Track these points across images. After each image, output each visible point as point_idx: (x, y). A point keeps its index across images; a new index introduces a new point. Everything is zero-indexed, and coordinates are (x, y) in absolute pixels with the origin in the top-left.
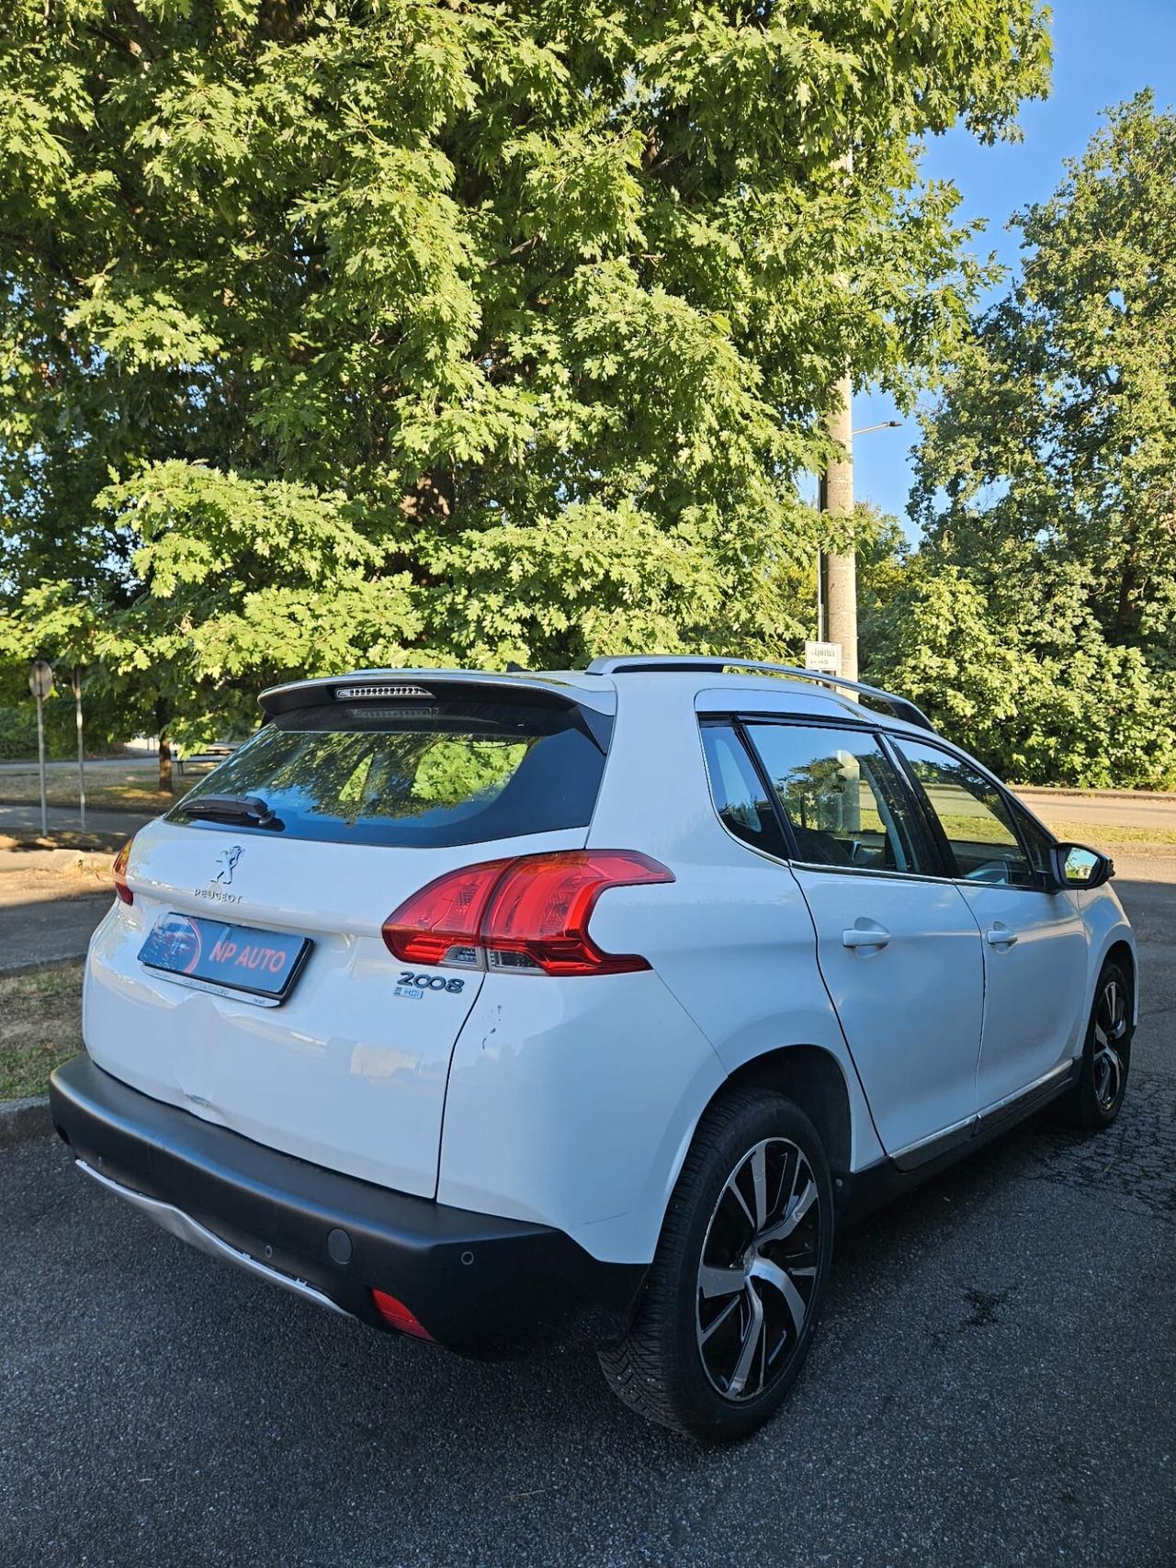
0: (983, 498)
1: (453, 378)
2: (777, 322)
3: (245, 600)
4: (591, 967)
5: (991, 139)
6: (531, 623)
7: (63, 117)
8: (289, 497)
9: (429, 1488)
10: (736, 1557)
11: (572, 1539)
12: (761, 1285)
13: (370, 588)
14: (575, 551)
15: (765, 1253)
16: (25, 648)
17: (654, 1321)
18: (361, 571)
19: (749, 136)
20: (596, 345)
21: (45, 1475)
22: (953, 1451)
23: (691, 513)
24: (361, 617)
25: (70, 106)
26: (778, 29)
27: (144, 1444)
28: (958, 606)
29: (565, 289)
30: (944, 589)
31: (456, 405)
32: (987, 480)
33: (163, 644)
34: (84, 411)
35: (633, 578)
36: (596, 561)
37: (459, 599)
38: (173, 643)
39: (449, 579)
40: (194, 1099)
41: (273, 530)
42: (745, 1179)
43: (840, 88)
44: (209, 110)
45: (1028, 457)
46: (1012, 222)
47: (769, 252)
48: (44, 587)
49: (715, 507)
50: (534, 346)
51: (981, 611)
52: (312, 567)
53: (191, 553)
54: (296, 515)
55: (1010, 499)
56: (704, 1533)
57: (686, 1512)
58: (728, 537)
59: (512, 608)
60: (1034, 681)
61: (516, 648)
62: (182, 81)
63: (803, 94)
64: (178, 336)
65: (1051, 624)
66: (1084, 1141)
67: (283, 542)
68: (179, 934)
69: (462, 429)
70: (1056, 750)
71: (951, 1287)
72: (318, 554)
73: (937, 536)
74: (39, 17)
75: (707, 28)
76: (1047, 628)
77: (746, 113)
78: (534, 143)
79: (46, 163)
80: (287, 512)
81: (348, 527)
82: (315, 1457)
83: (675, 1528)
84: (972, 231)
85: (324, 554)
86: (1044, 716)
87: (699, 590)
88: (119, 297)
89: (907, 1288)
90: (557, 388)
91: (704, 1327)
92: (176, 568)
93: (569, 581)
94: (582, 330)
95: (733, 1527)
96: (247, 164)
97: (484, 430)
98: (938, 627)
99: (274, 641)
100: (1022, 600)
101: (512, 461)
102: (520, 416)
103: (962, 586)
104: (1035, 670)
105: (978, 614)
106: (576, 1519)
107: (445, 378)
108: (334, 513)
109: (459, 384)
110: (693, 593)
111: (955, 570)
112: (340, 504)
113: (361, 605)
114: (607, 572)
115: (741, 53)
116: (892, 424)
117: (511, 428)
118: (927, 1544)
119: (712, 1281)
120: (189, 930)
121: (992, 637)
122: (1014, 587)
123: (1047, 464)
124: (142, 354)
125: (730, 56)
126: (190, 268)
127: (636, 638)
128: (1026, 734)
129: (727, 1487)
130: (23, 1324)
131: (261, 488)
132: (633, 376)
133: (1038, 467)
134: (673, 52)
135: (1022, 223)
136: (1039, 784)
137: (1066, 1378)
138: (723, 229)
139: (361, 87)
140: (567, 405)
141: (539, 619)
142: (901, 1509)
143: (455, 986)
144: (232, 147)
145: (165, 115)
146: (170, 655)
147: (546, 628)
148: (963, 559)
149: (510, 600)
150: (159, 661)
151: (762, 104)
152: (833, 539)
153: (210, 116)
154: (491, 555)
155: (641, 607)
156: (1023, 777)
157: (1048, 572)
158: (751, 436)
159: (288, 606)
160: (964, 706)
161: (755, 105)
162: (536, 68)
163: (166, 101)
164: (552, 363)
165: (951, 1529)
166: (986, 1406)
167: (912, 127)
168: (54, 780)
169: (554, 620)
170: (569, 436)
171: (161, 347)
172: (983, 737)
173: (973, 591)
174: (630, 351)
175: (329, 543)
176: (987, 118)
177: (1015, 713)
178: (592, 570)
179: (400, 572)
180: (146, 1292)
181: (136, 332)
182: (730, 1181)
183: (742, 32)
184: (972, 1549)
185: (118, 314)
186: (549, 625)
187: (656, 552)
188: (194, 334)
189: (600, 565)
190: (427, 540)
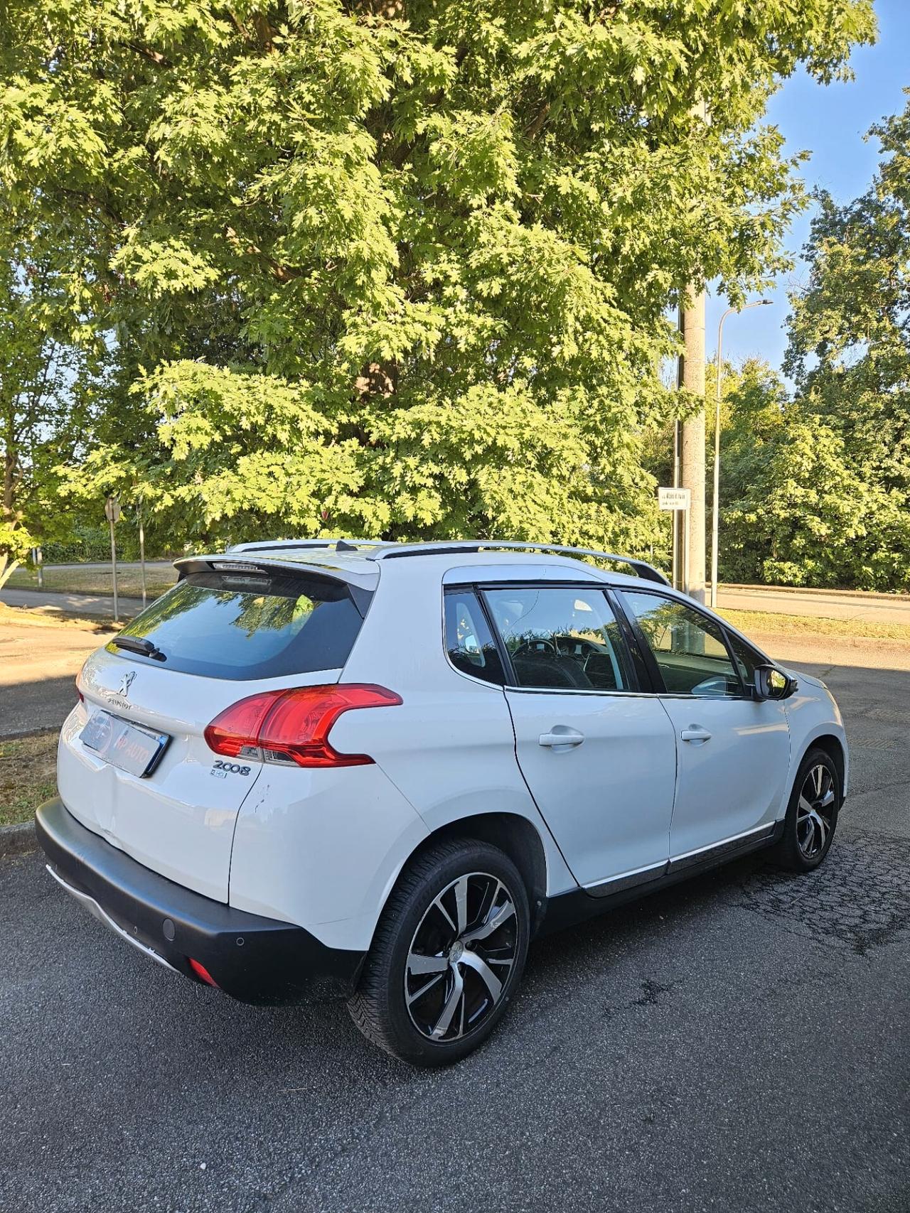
0: (848, 357)
1: (381, 298)
2: (632, 245)
3: (238, 462)
4: (331, 762)
5: (826, 79)
6: (440, 477)
7: (101, 118)
8: (266, 387)
9: (236, 1081)
10: (412, 1138)
11: (313, 1119)
12: (464, 968)
13: (327, 452)
14: (469, 425)
15: (470, 948)
16: (89, 492)
17: (374, 987)
18: (322, 439)
19: (602, 106)
20: (487, 271)
21: (9, 1057)
22: (585, 1085)
23: (564, 393)
24: (319, 475)
25: (106, 109)
26: (621, 25)
27: (71, 1044)
28: (819, 447)
29: (464, 227)
30: (808, 434)
31: (383, 317)
32: (850, 342)
33: (183, 492)
34: (129, 325)
35: (514, 444)
36: (486, 432)
37: (388, 460)
38: (190, 491)
39: (381, 444)
40: (106, 831)
41: (253, 410)
42: (449, 900)
43: (671, 67)
44: (197, 110)
45: (886, 322)
46: (871, 133)
47: (620, 194)
48: (101, 449)
49: (582, 388)
50: (441, 272)
51: (839, 450)
52: (283, 436)
53: (199, 428)
54: (270, 401)
55: (868, 358)
56: (398, 1122)
57: (392, 1108)
58: (591, 411)
59: (425, 466)
60: (883, 507)
61: (430, 497)
62: (179, 90)
63: (639, 75)
64: (189, 270)
65: (899, 461)
66: (787, 880)
67: (260, 420)
68: (103, 726)
69: (386, 337)
70: (900, 563)
71: (635, 978)
72: (287, 427)
73: (807, 389)
74: (86, 41)
75: (566, 27)
76: (896, 464)
77: (599, 88)
78: (437, 120)
79: (89, 151)
80: (263, 399)
81: (309, 408)
82: (172, 1059)
83: (381, 1117)
84: (799, 161)
85: (292, 427)
86: (891, 535)
87: (565, 454)
88: (144, 243)
89: (602, 977)
90: (458, 304)
91: (412, 993)
92: (189, 439)
93: (466, 446)
94: (475, 260)
95: (418, 1120)
96: (227, 147)
97: (403, 337)
98: (802, 465)
99: (257, 494)
100: (874, 442)
101: (425, 358)
102: (431, 325)
103: (823, 431)
104: (882, 499)
105: (836, 453)
106: (321, 1107)
107: (374, 297)
108: (297, 397)
109: (384, 302)
110: (560, 455)
111: (817, 418)
112: (303, 389)
113: (319, 467)
114: (495, 439)
115: (592, 45)
116: (765, 302)
117: (424, 334)
118: (539, 1139)
119: (418, 964)
120: (108, 724)
121: (848, 472)
122: (868, 431)
123: (902, 328)
124: (163, 283)
125: (583, 47)
126: (200, 215)
127: (518, 488)
128: (873, 550)
129: (424, 1095)
130: (17, 965)
131: (247, 379)
132: (514, 294)
133: (894, 332)
134: (540, 47)
135: (881, 133)
136: (883, 591)
137: (687, 1044)
138: (584, 179)
139: (303, 87)
140: (465, 316)
141: (446, 475)
142: (533, 1118)
143: (245, 771)
144: (213, 135)
145: (168, 114)
146: (188, 499)
147: (451, 481)
148: (828, 408)
149: (423, 460)
150: (180, 504)
151: (613, 80)
152: (677, 411)
153: (196, 115)
154: (409, 427)
155: (522, 466)
156: (870, 585)
157: (898, 419)
158: (608, 335)
159: (268, 467)
160: (820, 528)
161: (607, 83)
162: (431, 69)
163: (168, 104)
164: (455, 284)
165: (560, 1133)
166: (621, 1058)
167: (739, 88)
168: (131, 577)
169: (459, 476)
170: (467, 340)
171: (176, 277)
172: (839, 553)
173: (832, 435)
174: (512, 275)
175: (294, 420)
176: (824, 63)
177: (865, 533)
178: (482, 439)
179: (350, 438)
180: (98, 950)
181: (158, 268)
182: (437, 901)
183: (594, 27)
184: (568, 1146)
185: (146, 255)
186: (453, 479)
187: (533, 424)
188: (199, 267)
189: (489, 435)
190: (370, 414)
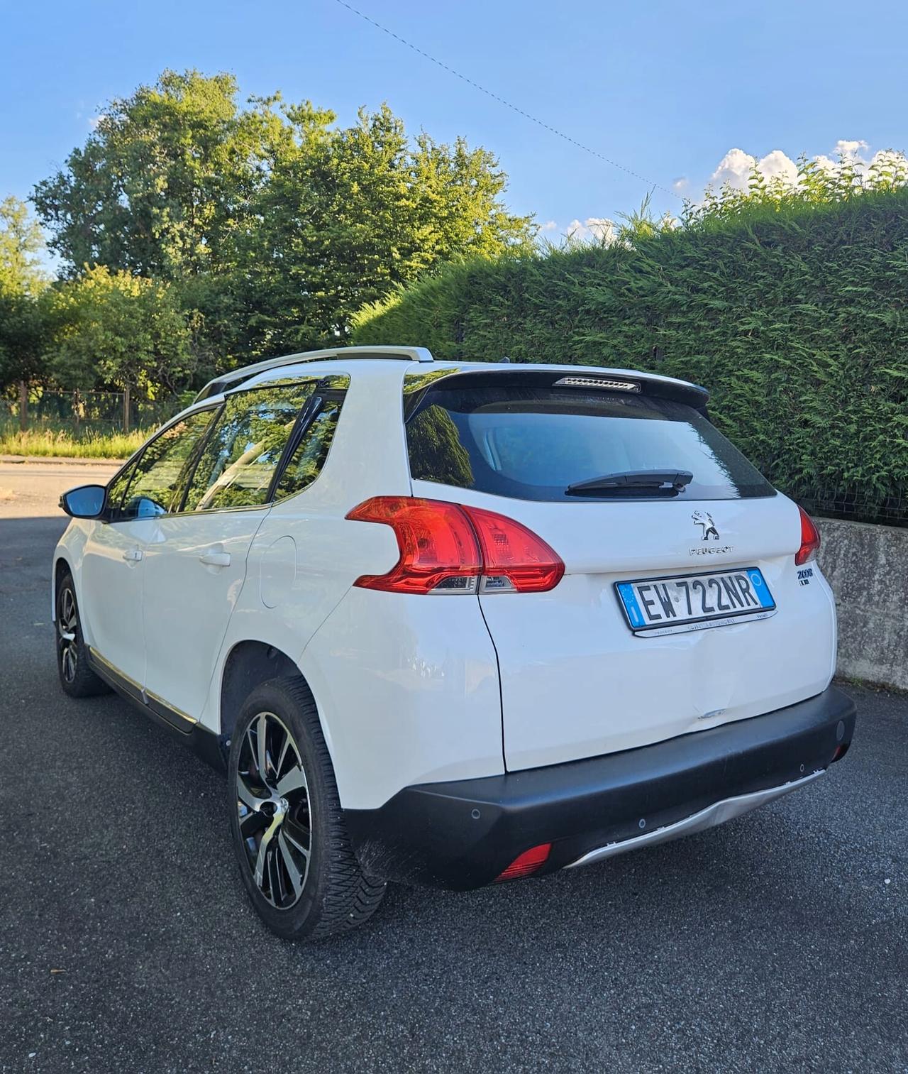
143: (810, 572)
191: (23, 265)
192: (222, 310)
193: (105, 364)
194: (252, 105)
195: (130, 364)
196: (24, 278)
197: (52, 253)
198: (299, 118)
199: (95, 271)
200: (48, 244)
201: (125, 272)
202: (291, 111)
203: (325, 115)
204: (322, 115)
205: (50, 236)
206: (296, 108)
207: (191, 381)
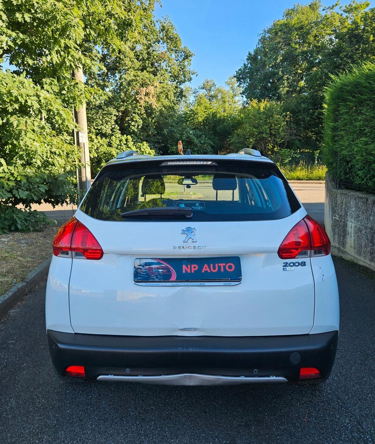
60: (101, 145)
68: (154, 266)
104: (101, 141)
128: (100, 162)
143: (303, 264)
157: (104, 110)
191: (235, 103)
192: (302, 110)
193: (249, 140)
194: (325, 11)
195: (260, 140)
196: (235, 108)
197: (242, 97)
198: (349, 10)
199: (252, 102)
200: (241, 94)
201: (265, 100)
202: (346, 8)
203: (363, 5)
204: (362, 5)
205: (242, 90)
206: (348, 6)
207: (286, 144)
